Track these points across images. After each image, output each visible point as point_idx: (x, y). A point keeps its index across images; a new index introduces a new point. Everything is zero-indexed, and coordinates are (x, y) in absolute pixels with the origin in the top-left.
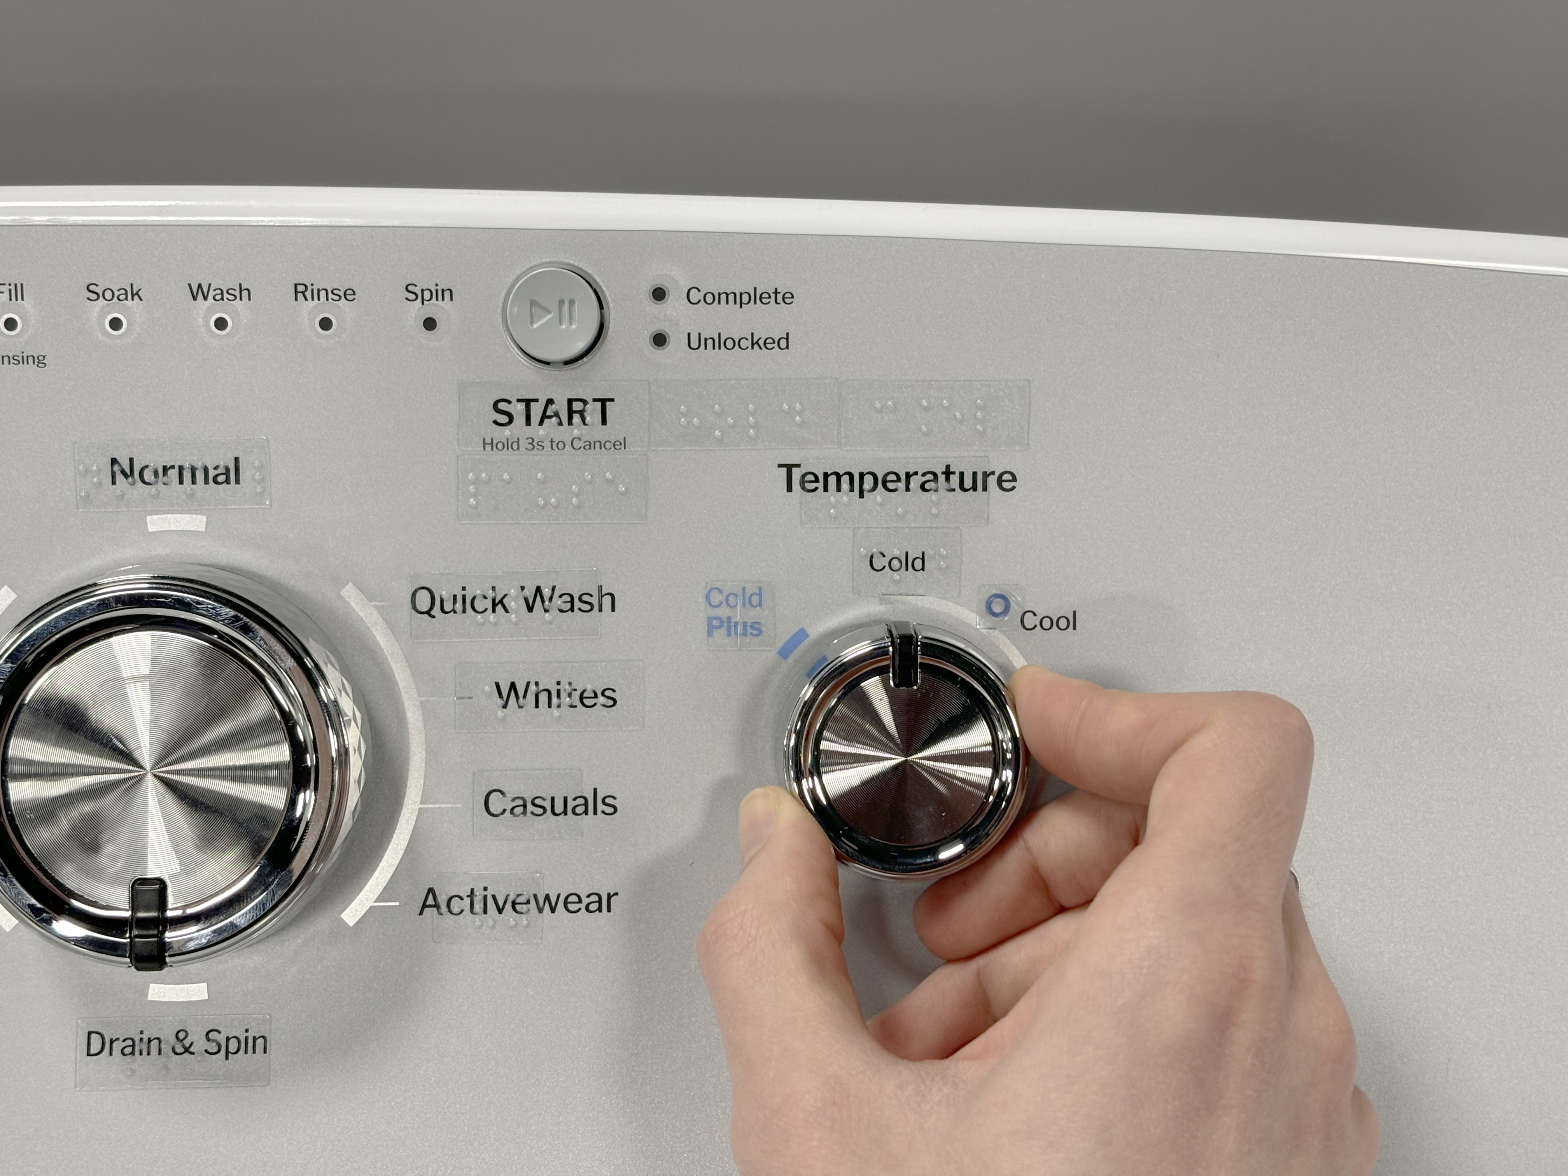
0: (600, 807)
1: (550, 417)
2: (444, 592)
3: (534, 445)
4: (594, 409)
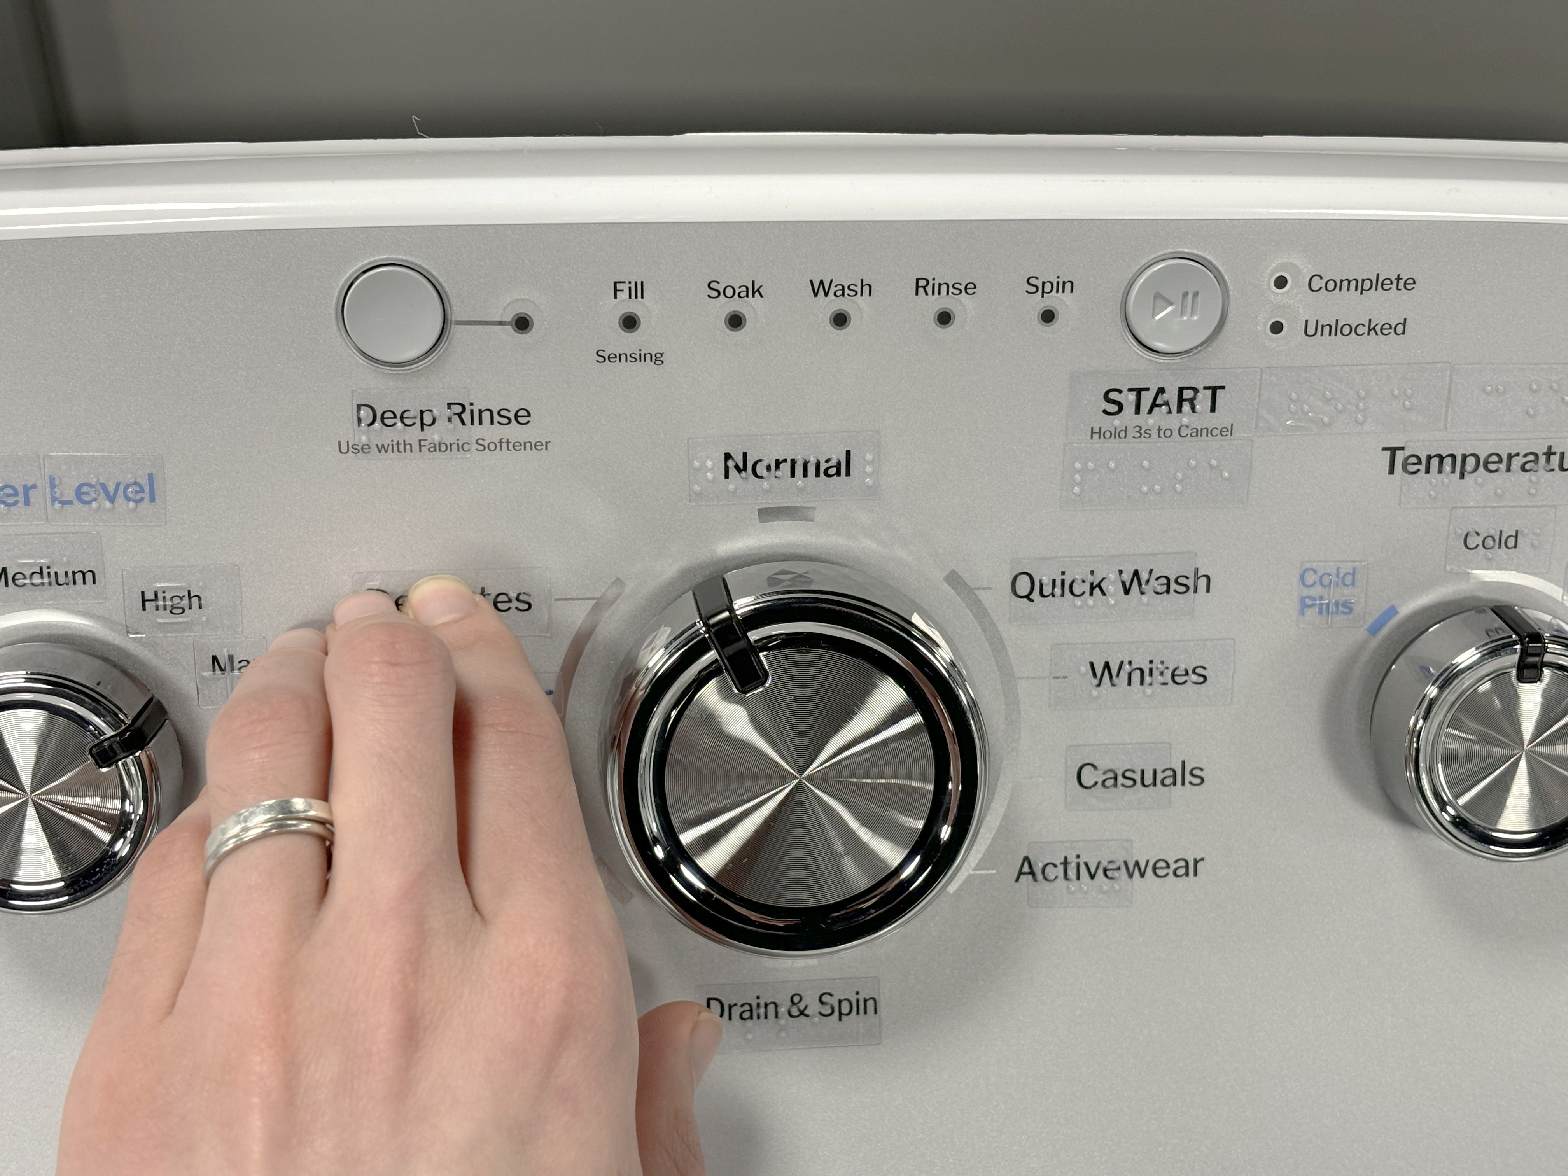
0: (1188, 778)
1: (1160, 405)
2: (1043, 577)
3: (1141, 432)
4: (1204, 397)
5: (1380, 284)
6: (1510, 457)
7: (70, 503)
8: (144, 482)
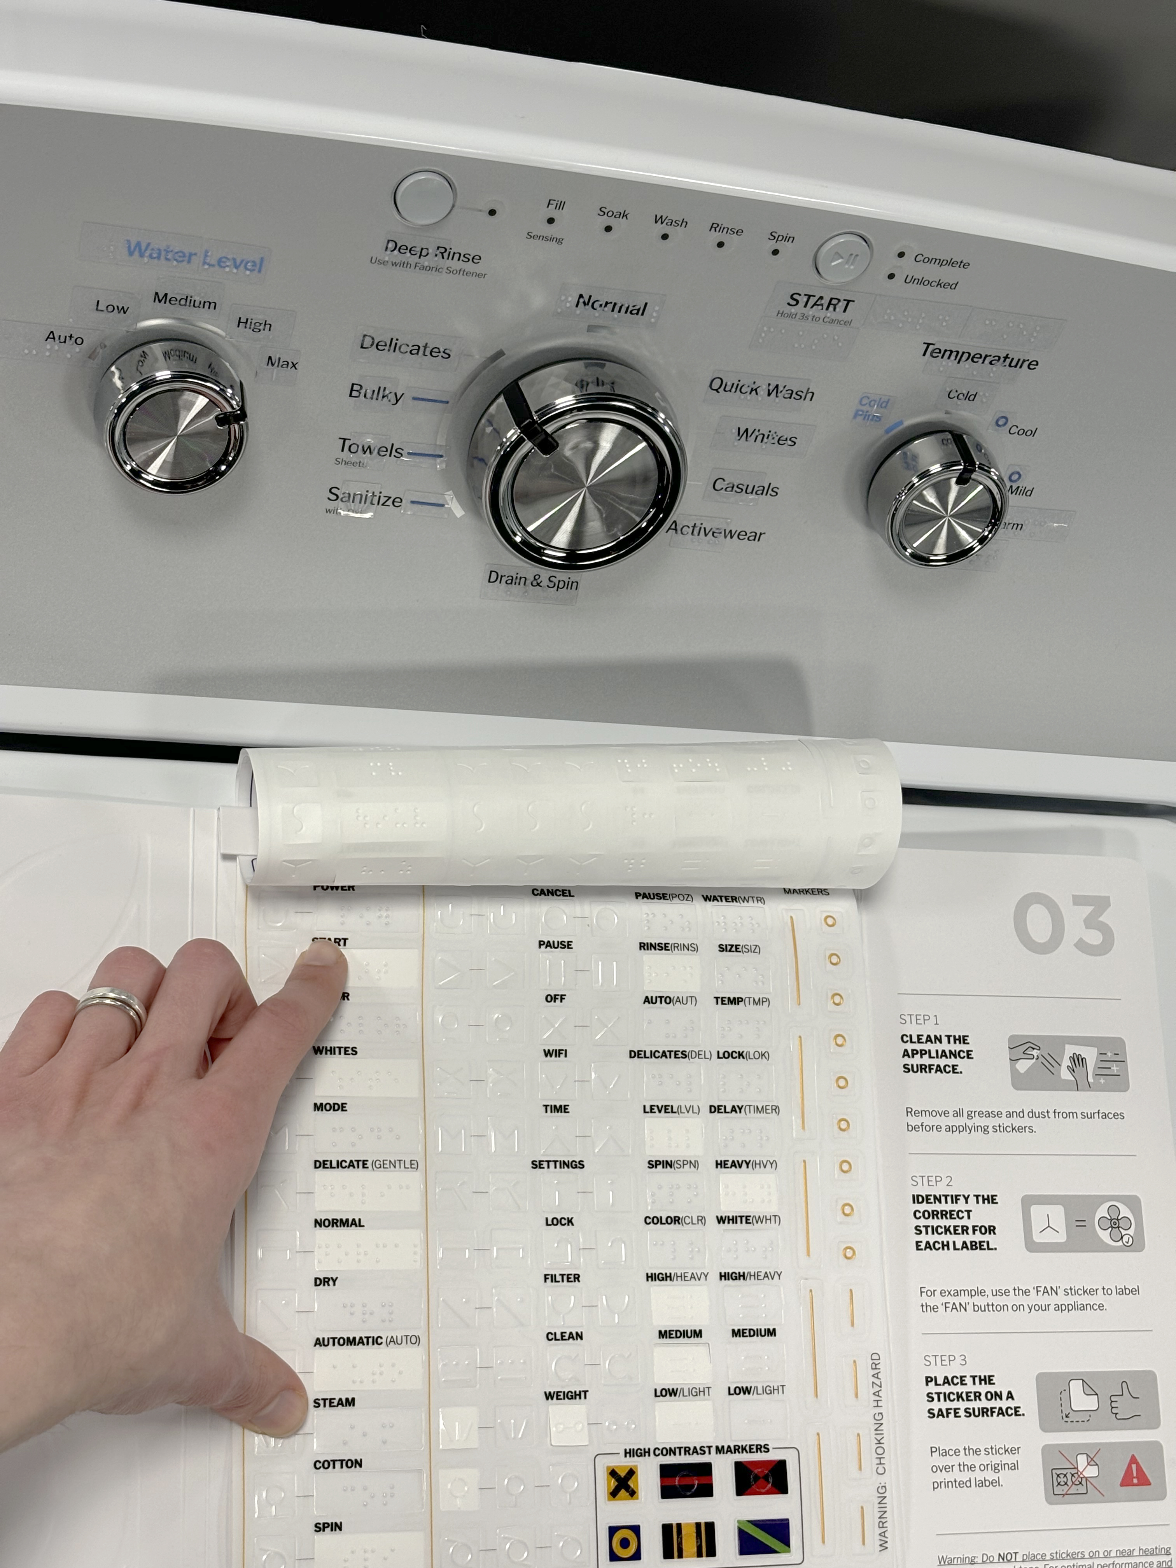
0: (770, 492)
1: (818, 305)
2: (729, 381)
3: (804, 317)
4: (842, 304)
5: (951, 263)
6: (986, 356)
7: (213, 266)
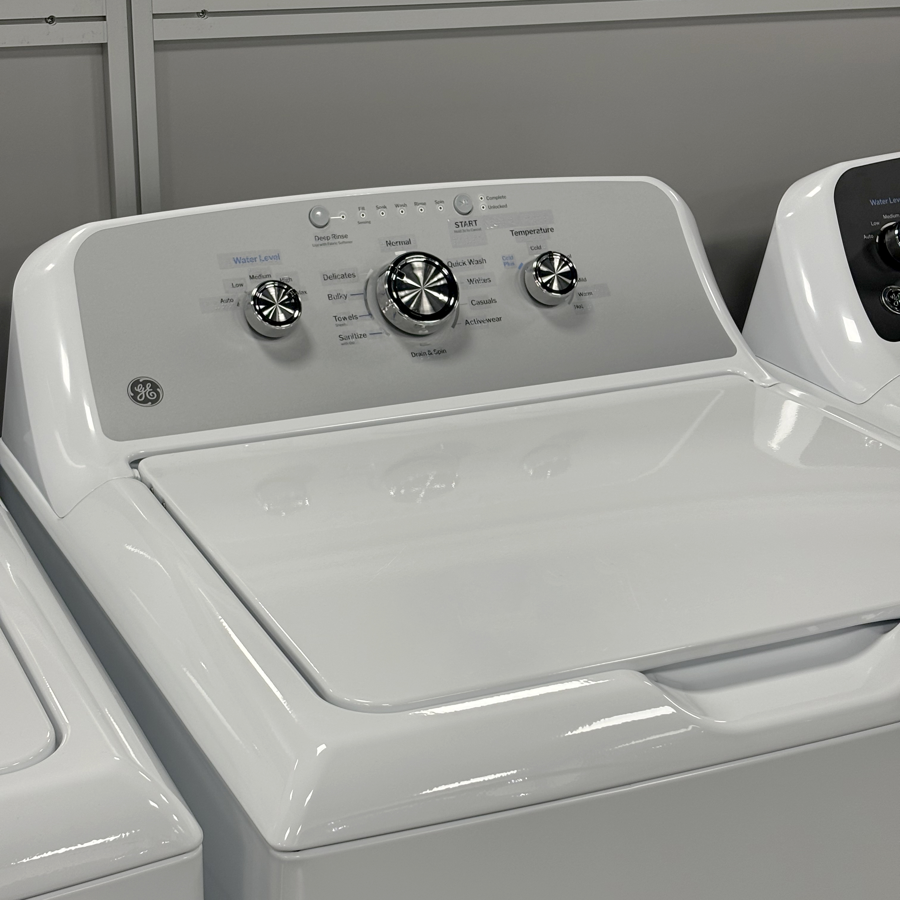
0: (493, 301)
1: (466, 225)
2: (454, 262)
3: (464, 231)
4: (474, 223)
5: (500, 198)
6: (534, 230)
7: (263, 261)
8: (277, 255)
